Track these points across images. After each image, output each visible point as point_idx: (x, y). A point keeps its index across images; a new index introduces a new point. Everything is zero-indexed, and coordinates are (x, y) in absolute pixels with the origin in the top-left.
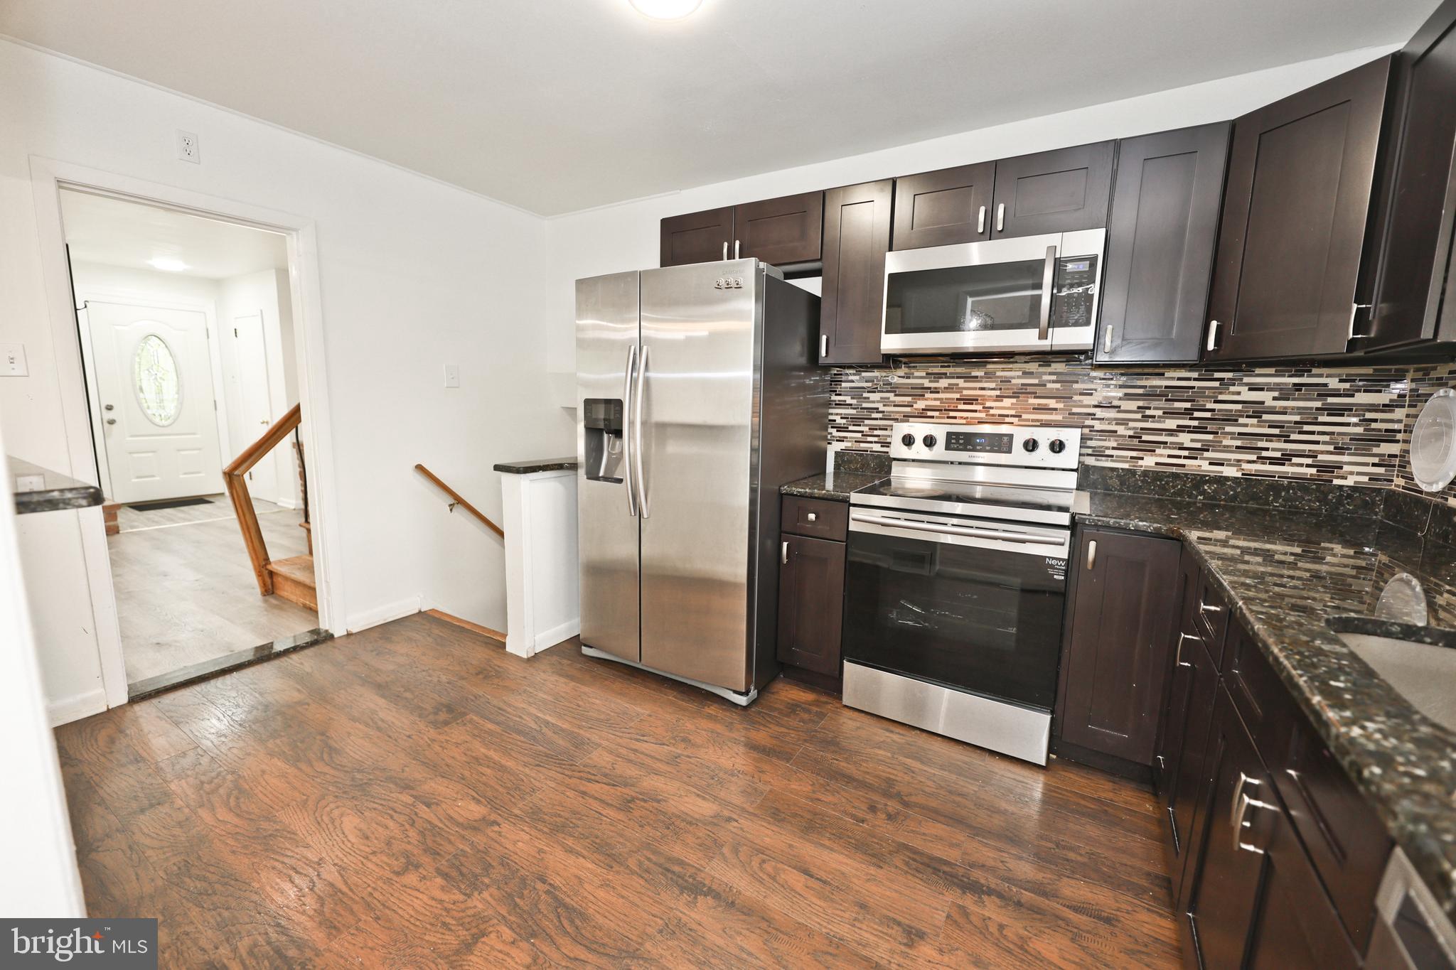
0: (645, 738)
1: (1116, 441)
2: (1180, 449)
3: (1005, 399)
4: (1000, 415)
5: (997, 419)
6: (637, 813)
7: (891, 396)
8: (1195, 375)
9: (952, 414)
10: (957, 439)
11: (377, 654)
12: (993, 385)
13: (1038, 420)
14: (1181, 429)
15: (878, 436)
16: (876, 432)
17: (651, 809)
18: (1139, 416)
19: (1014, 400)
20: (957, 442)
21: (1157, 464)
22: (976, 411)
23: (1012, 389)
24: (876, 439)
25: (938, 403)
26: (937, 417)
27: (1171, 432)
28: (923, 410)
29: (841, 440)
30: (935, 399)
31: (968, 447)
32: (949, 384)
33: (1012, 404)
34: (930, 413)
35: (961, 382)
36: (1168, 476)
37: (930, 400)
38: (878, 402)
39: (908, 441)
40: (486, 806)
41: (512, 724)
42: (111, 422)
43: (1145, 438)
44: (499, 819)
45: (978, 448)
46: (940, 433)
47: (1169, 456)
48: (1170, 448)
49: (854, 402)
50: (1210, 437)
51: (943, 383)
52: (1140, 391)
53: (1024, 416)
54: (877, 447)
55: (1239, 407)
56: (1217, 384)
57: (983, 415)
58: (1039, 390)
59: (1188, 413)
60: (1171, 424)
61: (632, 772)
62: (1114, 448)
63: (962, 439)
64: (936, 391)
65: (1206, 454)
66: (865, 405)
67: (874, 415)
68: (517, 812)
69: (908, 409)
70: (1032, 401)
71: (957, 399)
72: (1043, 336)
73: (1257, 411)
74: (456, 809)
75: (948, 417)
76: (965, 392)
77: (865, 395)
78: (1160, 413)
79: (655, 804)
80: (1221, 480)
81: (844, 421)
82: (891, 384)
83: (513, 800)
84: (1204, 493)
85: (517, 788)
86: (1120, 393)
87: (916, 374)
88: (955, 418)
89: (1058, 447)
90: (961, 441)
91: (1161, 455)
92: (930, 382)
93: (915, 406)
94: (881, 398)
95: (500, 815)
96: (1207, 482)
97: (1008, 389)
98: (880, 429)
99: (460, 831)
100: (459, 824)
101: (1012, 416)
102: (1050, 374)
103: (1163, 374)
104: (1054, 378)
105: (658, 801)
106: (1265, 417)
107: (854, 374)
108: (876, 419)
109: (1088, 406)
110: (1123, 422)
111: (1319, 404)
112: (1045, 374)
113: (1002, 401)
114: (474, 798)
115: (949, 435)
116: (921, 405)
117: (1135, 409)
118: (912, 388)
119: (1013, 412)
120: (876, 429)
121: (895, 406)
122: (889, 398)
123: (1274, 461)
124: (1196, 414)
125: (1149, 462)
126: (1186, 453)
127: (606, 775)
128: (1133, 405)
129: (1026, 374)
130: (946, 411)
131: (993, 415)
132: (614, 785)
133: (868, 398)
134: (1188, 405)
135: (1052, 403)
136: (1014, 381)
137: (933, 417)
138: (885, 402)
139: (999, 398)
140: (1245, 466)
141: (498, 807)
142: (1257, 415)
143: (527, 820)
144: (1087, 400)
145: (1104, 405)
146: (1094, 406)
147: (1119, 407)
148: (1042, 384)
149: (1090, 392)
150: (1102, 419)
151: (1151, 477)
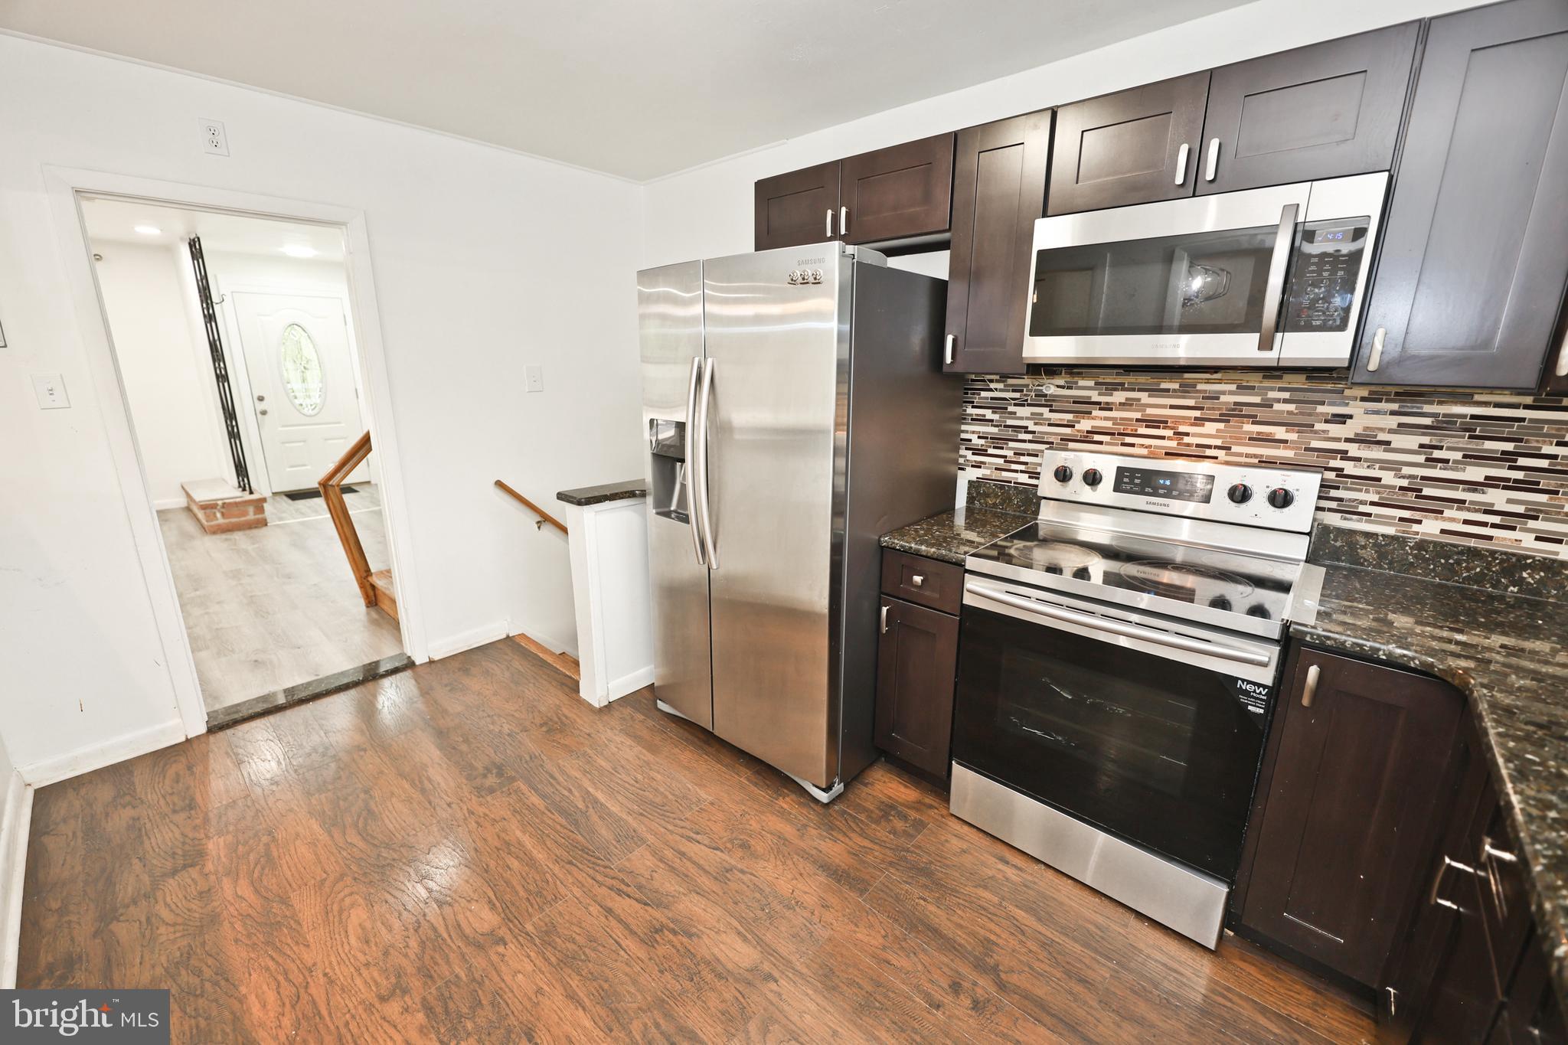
0: (699, 837)
1: (1378, 493)
2: (1488, 512)
3: (1206, 423)
4: (1198, 446)
5: (1194, 451)
6: (662, 950)
7: (1045, 411)
8: (1528, 400)
9: (1128, 440)
10: (1132, 478)
11: (450, 691)
12: (1190, 403)
13: (1255, 456)
14: (1492, 482)
15: (1026, 464)
16: (1023, 459)
17: (679, 946)
18: (1421, 459)
19: (1221, 426)
20: (1132, 482)
21: (1443, 531)
22: (1163, 438)
23: (1219, 409)
24: (1022, 467)
25: (1109, 424)
26: (1108, 444)
27: (1473, 486)
28: (1088, 432)
29: (978, 465)
30: (1106, 419)
31: (1147, 490)
32: (1127, 399)
33: (1218, 431)
34: (1097, 438)
35: (1144, 397)
36: (1461, 553)
37: (1098, 420)
38: (1027, 418)
39: (1063, 475)
40: (499, 915)
41: (558, 799)
42: (264, 413)
43: (1426, 491)
44: (508, 937)
45: (1161, 491)
46: (1108, 466)
47: (1466, 522)
48: (1469, 510)
49: (996, 417)
50: (1542, 498)
51: (1119, 397)
52: (1428, 421)
53: (1235, 449)
54: (1024, 478)
57: (1173, 444)
58: (1261, 413)
59: (1507, 458)
60: (1476, 473)
61: (669, 885)
62: (1373, 504)
63: (1138, 478)
64: (1107, 407)
65: (1531, 524)
66: (1010, 422)
67: (1022, 436)
68: (529, 927)
69: (1068, 431)
70: (1250, 428)
71: (1138, 420)
72: (1266, 344)
74: (468, 914)
75: (1123, 444)
76: (1149, 411)
77: (1011, 409)
78: (1458, 455)
79: (685, 940)
80: (1554, 565)
81: (982, 442)
82: (1046, 395)
83: (530, 910)
84: (1520, 583)
85: (539, 894)
86: (1393, 422)
87: (1081, 383)
88: (1133, 445)
89: (1281, 499)
90: (1137, 481)
91: (1453, 520)
92: (1099, 394)
93: (1078, 427)
94: (1032, 414)
95: (510, 930)
97: (1213, 409)
98: (1029, 455)
99: (462, 946)
100: (464, 937)
101: (1217, 447)
102: (1281, 389)
103: (1471, 398)
104: (1286, 395)
105: (690, 936)
107: (997, 381)
108: (1024, 441)
109: (1338, 440)
110: (1395, 467)
112: (1272, 389)
113: (1203, 425)
114: (490, 901)
115: (1120, 471)
116: (1085, 425)
117: (1416, 447)
118: (1074, 402)
119: (1219, 442)
120: (1023, 455)
121: (1050, 425)
122: (1042, 414)
124: (1522, 462)
125: (1430, 528)
126: (1495, 519)
127: (640, 887)
128: (1413, 441)
129: (1244, 389)
130: (1120, 434)
131: (1188, 445)
132: (646, 904)
133: (1015, 413)
134: (1509, 446)
135: (1280, 432)
136: (1223, 398)
137: (1101, 443)
138: (1037, 419)
139: (1199, 421)
141: (512, 918)
143: (537, 941)
144: (1335, 430)
145: (1364, 439)
146: (1347, 440)
147: (1388, 443)
148: (1267, 404)
149: (1341, 419)
150: (1358, 459)
151: (1431, 551)
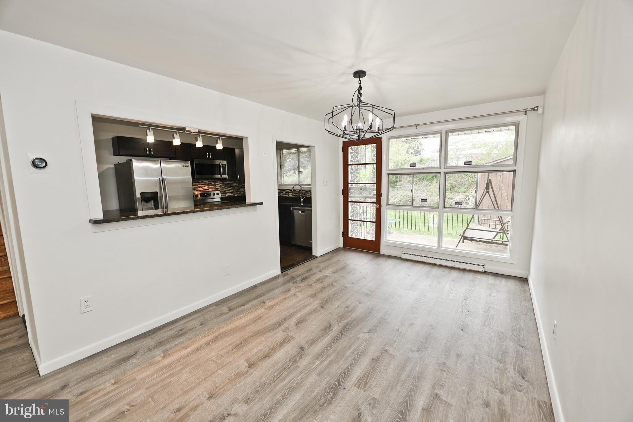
12: (203, 184)
14: (230, 190)
27: (229, 190)
35: (198, 184)
50: (233, 191)
53: (209, 189)
59: (230, 187)
60: (229, 189)
72: (221, 176)
73: (237, 186)
76: (199, 185)
86: (222, 184)
89: (218, 194)
104: (212, 182)
110: (223, 189)
111: (242, 185)
115: (200, 194)
119: (207, 189)
123: (240, 193)
124: (231, 187)
125: (227, 195)
128: (223, 186)
129: (208, 182)
134: (230, 186)
135: (213, 187)
136: (207, 183)
139: (205, 186)
142: (237, 187)
144: (218, 186)
145: (220, 186)
148: (211, 183)
149: (218, 185)
151: (228, 197)
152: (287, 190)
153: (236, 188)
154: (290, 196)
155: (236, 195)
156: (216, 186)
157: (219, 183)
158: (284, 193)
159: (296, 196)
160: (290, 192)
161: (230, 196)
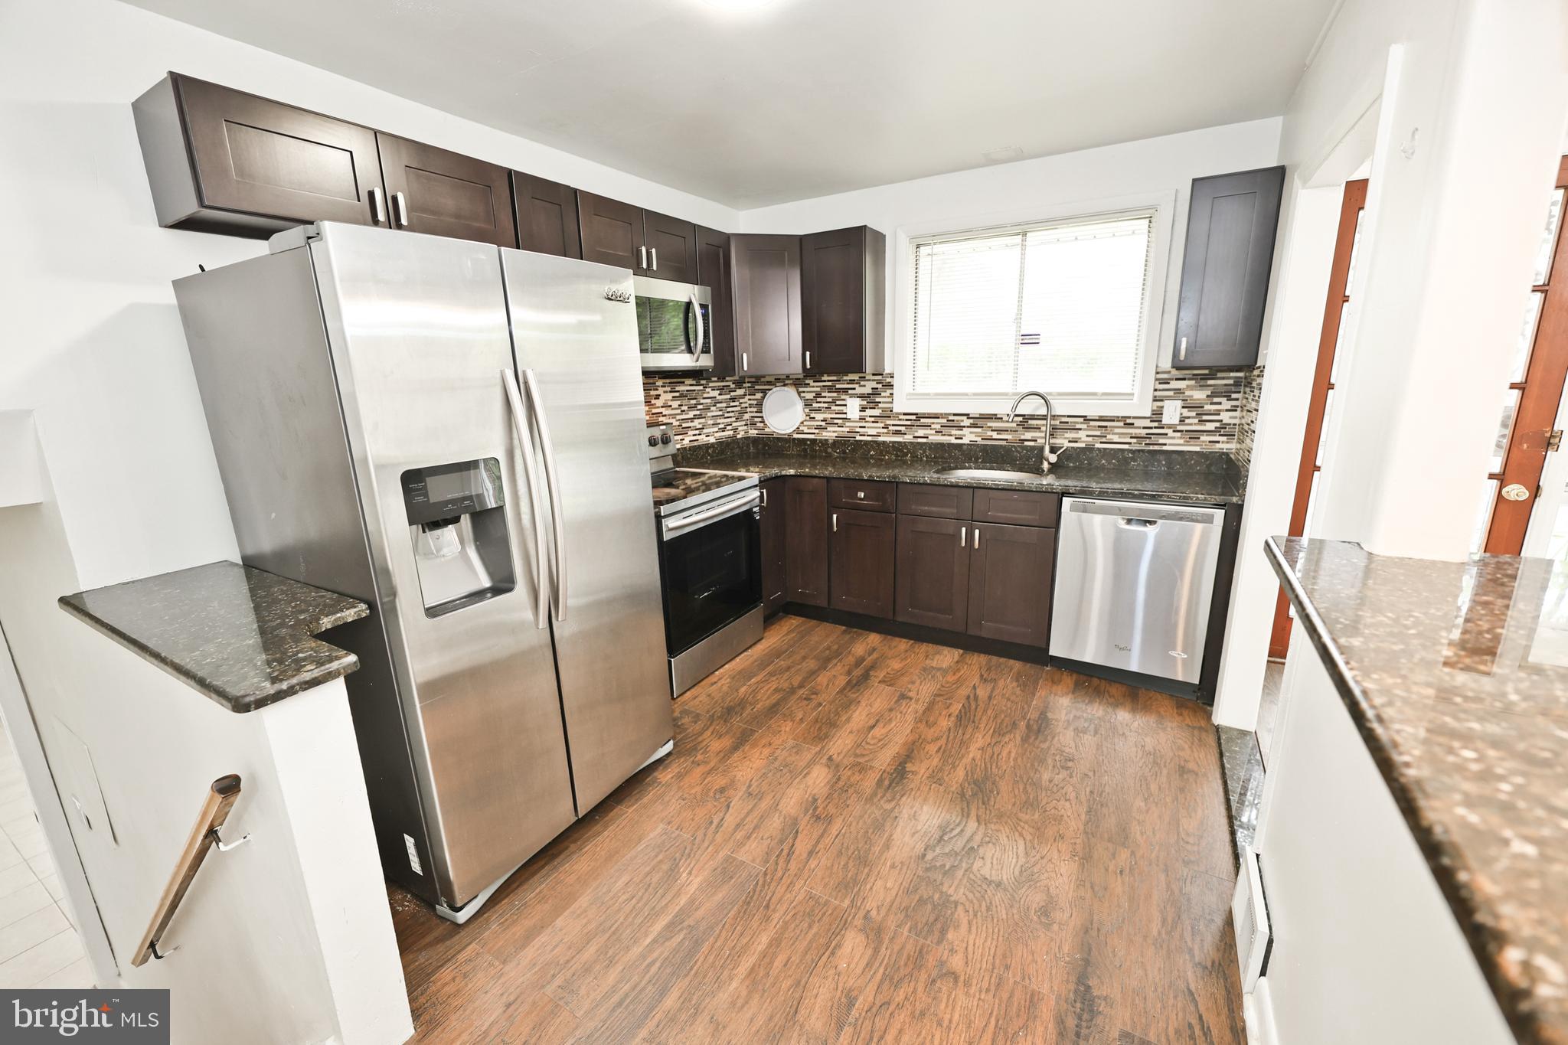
0: (716, 822)
2: (696, 429)
6: (831, 809)
8: (694, 382)
14: (696, 417)
17: (826, 803)
18: (679, 411)
21: (690, 441)
27: (692, 420)
40: (843, 936)
43: (684, 425)
44: (861, 914)
47: (694, 435)
48: (692, 430)
50: (703, 420)
52: (677, 394)
55: (709, 401)
56: (701, 388)
60: (691, 415)
61: (775, 823)
65: (705, 431)
68: (847, 903)
73: (715, 402)
79: (819, 801)
80: (713, 445)
83: (830, 912)
84: (709, 455)
85: (811, 914)
91: (691, 436)
95: (854, 917)
96: (710, 447)
99: (885, 946)
100: (876, 951)
103: (684, 382)
105: (815, 800)
106: (718, 405)
109: (658, 407)
110: (673, 416)
111: (728, 397)
123: (723, 430)
124: (700, 407)
125: (686, 442)
126: (697, 432)
127: (781, 842)
128: (675, 404)
132: (797, 832)
140: (716, 435)
141: (843, 922)
142: (715, 404)
143: (856, 889)
144: (658, 402)
146: (662, 407)
147: (671, 406)
149: (658, 397)
150: (665, 416)
152: (951, 418)
153: (714, 411)
154: (965, 441)
155: (712, 440)
156: (653, 401)
157: (660, 391)
158: (938, 426)
159: (1004, 443)
160: (967, 422)
161: (696, 443)
